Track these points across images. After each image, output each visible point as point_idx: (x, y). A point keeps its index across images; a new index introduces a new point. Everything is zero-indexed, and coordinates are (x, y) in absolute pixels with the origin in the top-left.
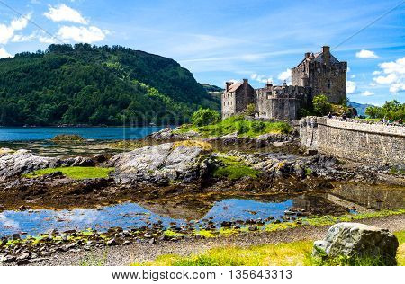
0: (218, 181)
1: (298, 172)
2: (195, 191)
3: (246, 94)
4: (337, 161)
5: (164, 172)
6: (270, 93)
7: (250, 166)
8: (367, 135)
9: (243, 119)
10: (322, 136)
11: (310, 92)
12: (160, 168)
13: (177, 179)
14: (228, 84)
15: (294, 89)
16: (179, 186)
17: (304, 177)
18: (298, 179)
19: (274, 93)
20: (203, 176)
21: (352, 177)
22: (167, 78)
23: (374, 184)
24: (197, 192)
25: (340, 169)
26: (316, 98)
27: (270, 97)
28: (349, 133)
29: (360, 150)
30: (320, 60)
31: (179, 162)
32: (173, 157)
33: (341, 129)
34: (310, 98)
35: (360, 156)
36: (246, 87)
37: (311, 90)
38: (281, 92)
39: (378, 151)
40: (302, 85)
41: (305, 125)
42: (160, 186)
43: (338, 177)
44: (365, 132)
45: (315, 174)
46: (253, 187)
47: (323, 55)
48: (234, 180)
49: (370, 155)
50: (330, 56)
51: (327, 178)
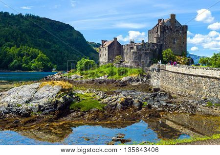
0: (72, 112)
1: (136, 105)
2: (51, 121)
3: (116, 49)
4: (170, 96)
5: (29, 106)
6: (132, 48)
7: (100, 100)
8: (193, 77)
9: (112, 66)
10: (163, 78)
11: (161, 47)
12: (27, 102)
13: (38, 111)
14: (104, 41)
15: (149, 44)
16: (39, 117)
17: (140, 108)
18: (136, 110)
19: (135, 47)
20: (59, 109)
21: (178, 109)
22: (65, 38)
23: (193, 114)
24: (52, 121)
25: (171, 103)
26: (164, 52)
27: (132, 51)
28: (181, 75)
29: (187, 88)
30: (168, 24)
31: (43, 98)
32: (39, 94)
33: (175, 73)
34: (160, 51)
35: (187, 92)
36: (116, 44)
37: (161, 46)
38: (139, 47)
39: (200, 89)
40: (155, 42)
41: (153, 71)
42: (23, 117)
43: (167, 108)
44: (191, 75)
45: (149, 107)
46: (97, 117)
47: (170, 21)
48: (84, 112)
49: (194, 92)
50: (176, 21)
51: (159, 109)
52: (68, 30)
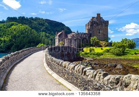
26: (92, 38)
37: (91, 34)
40: (87, 32)
47: (97, 18)
50: (100, 18)
52: (61, 26)
